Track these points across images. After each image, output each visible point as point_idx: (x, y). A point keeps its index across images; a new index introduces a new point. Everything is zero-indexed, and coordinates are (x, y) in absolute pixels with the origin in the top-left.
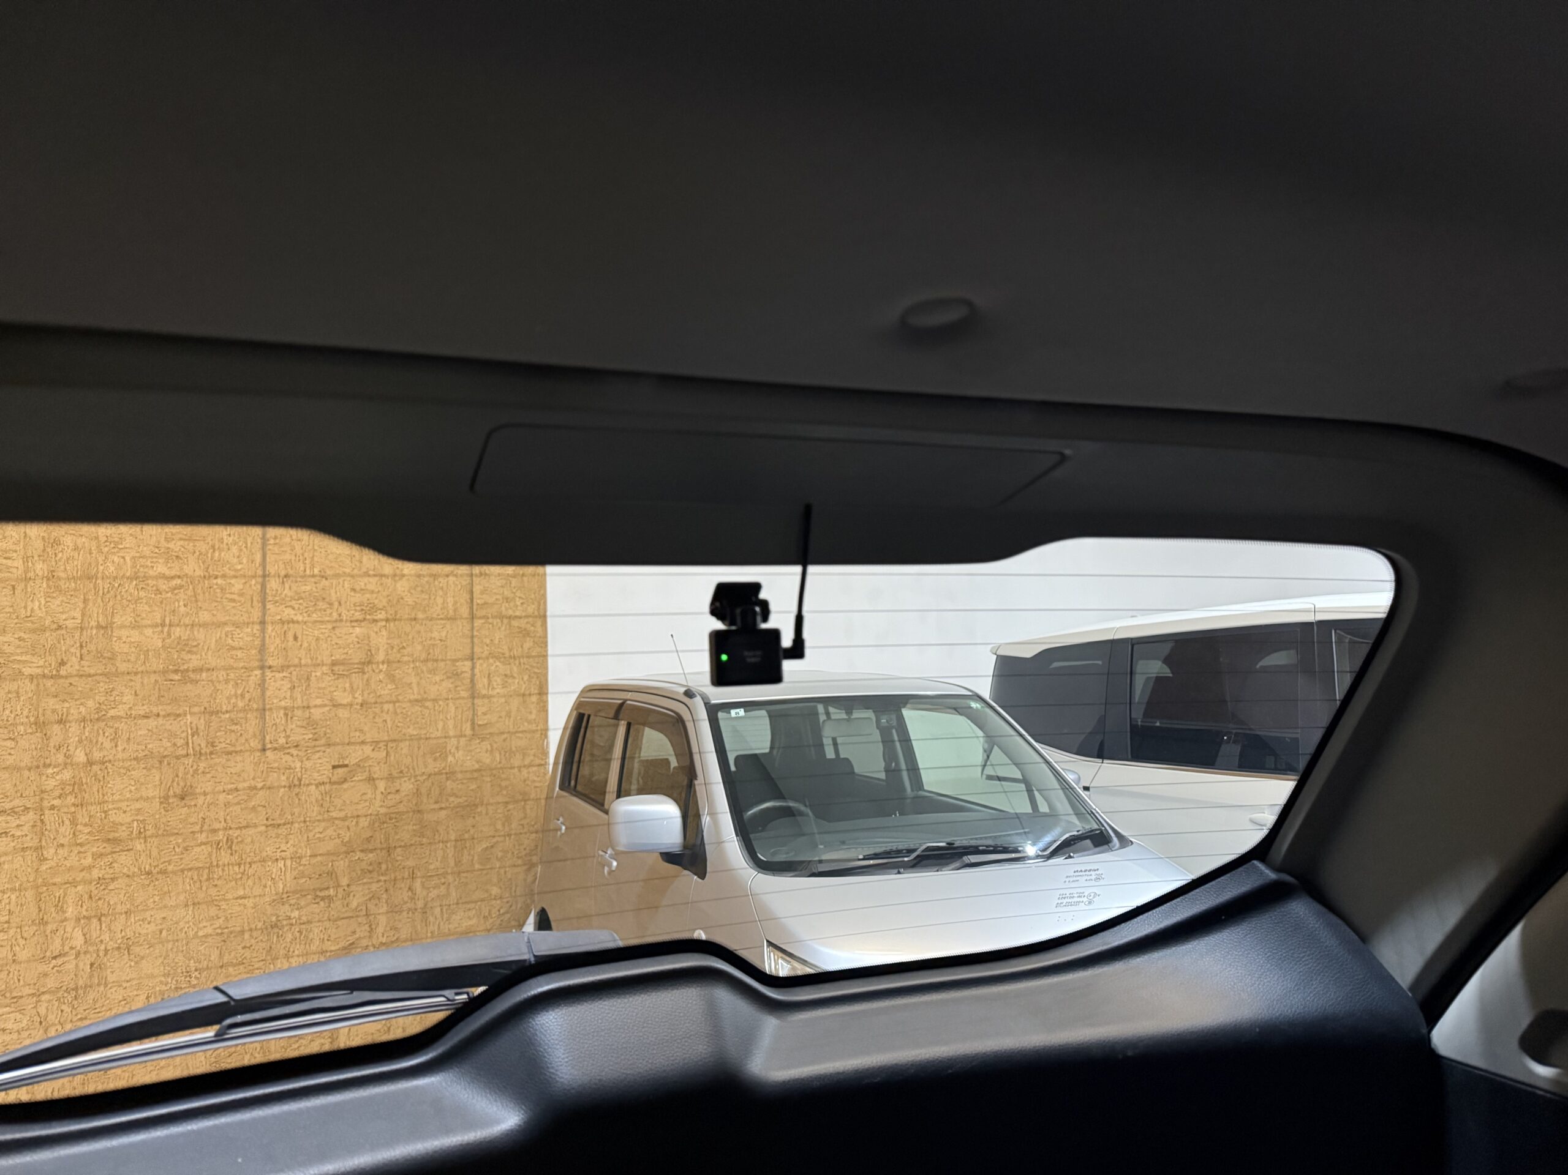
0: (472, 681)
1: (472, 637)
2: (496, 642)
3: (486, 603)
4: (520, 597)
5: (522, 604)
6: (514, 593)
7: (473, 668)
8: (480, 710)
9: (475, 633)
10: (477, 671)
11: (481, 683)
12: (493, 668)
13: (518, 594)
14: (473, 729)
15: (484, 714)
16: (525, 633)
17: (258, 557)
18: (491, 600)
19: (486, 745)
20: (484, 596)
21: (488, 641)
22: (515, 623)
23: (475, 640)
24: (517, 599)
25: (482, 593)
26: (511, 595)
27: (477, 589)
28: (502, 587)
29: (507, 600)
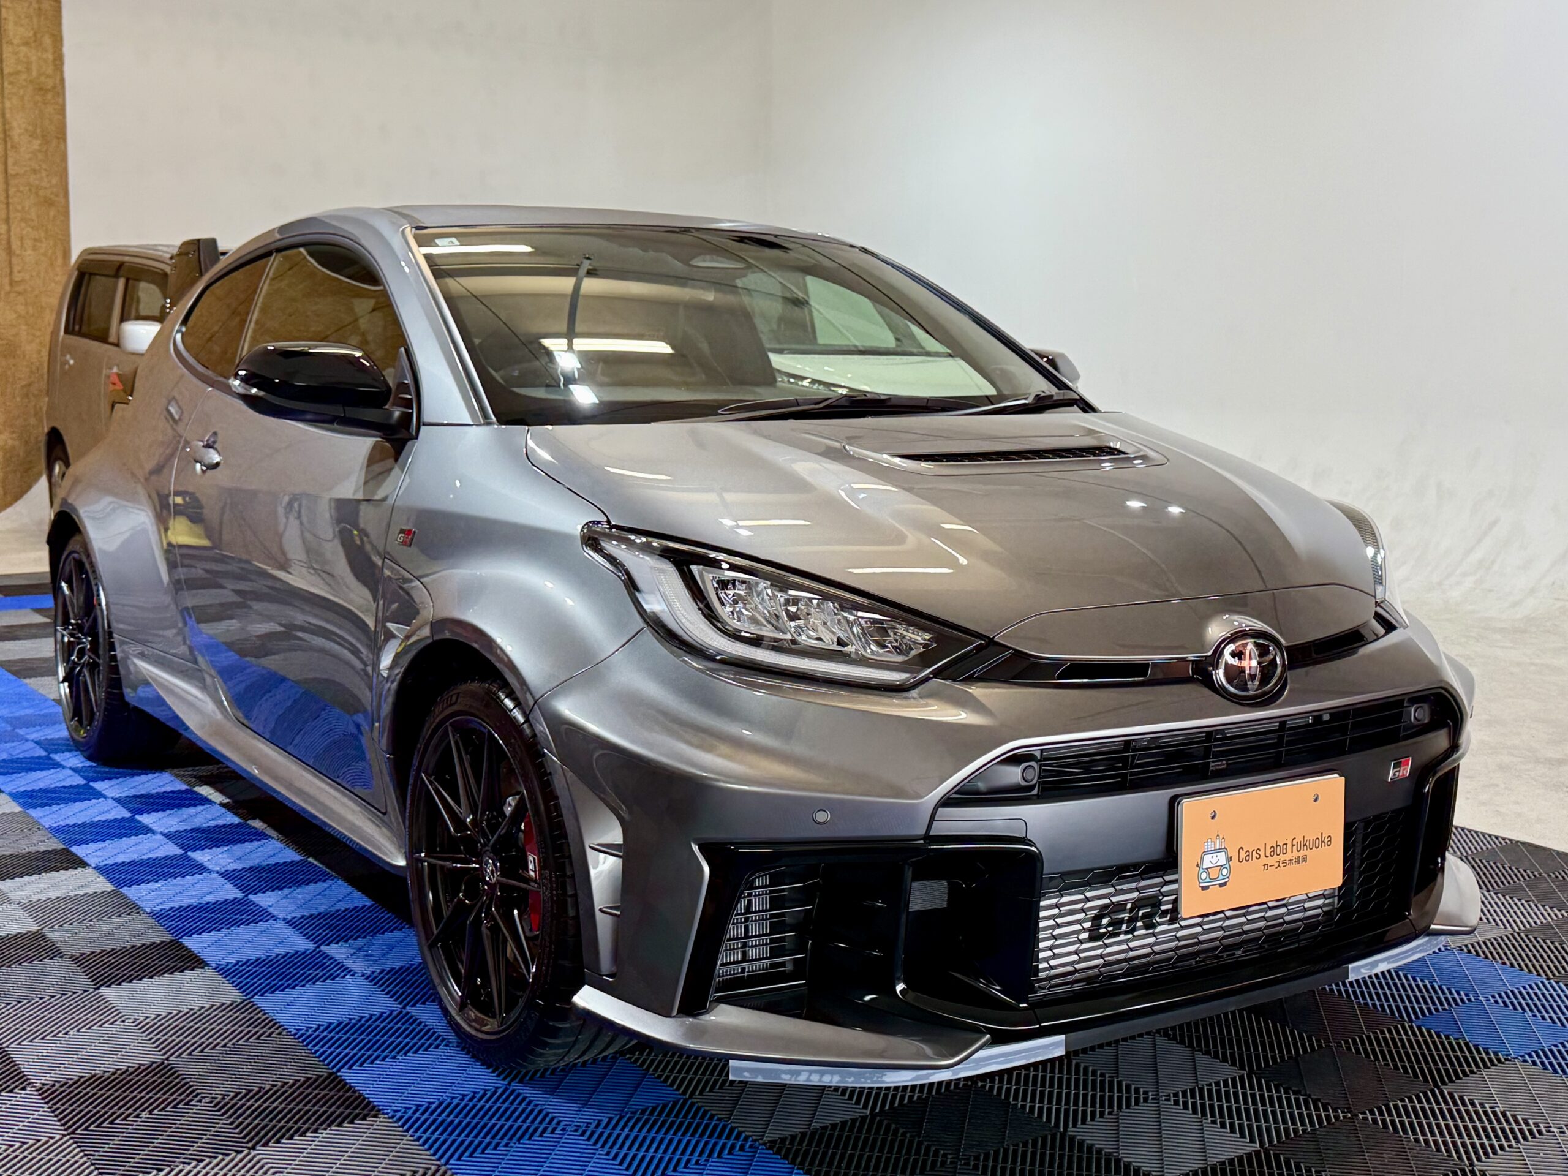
0: (9, 242)
1: (8, 204)
2: (27, 209)
3: (17, 174)
4: (46, 170)
5: (47, 176)
6: (40, 165)
7: (9, 231)
8: (16, 269)
9: (10, 200)
10: (12, 233)
11: (16, 245)
12: (24, 232)
13: (44, 166)
14: (12, 283)
15: (19, 272)
16: (49, 203)
18: (22, 171)
19: (21, 299)
20: (16, 168)
21: (19, 208)
22: (42, 193)
23: (11, 207)
24: (43, 171)
25: (15, 164)
26: (37, 168)
27: (10, 161)
28: (30, 159)
29: (34, 171)
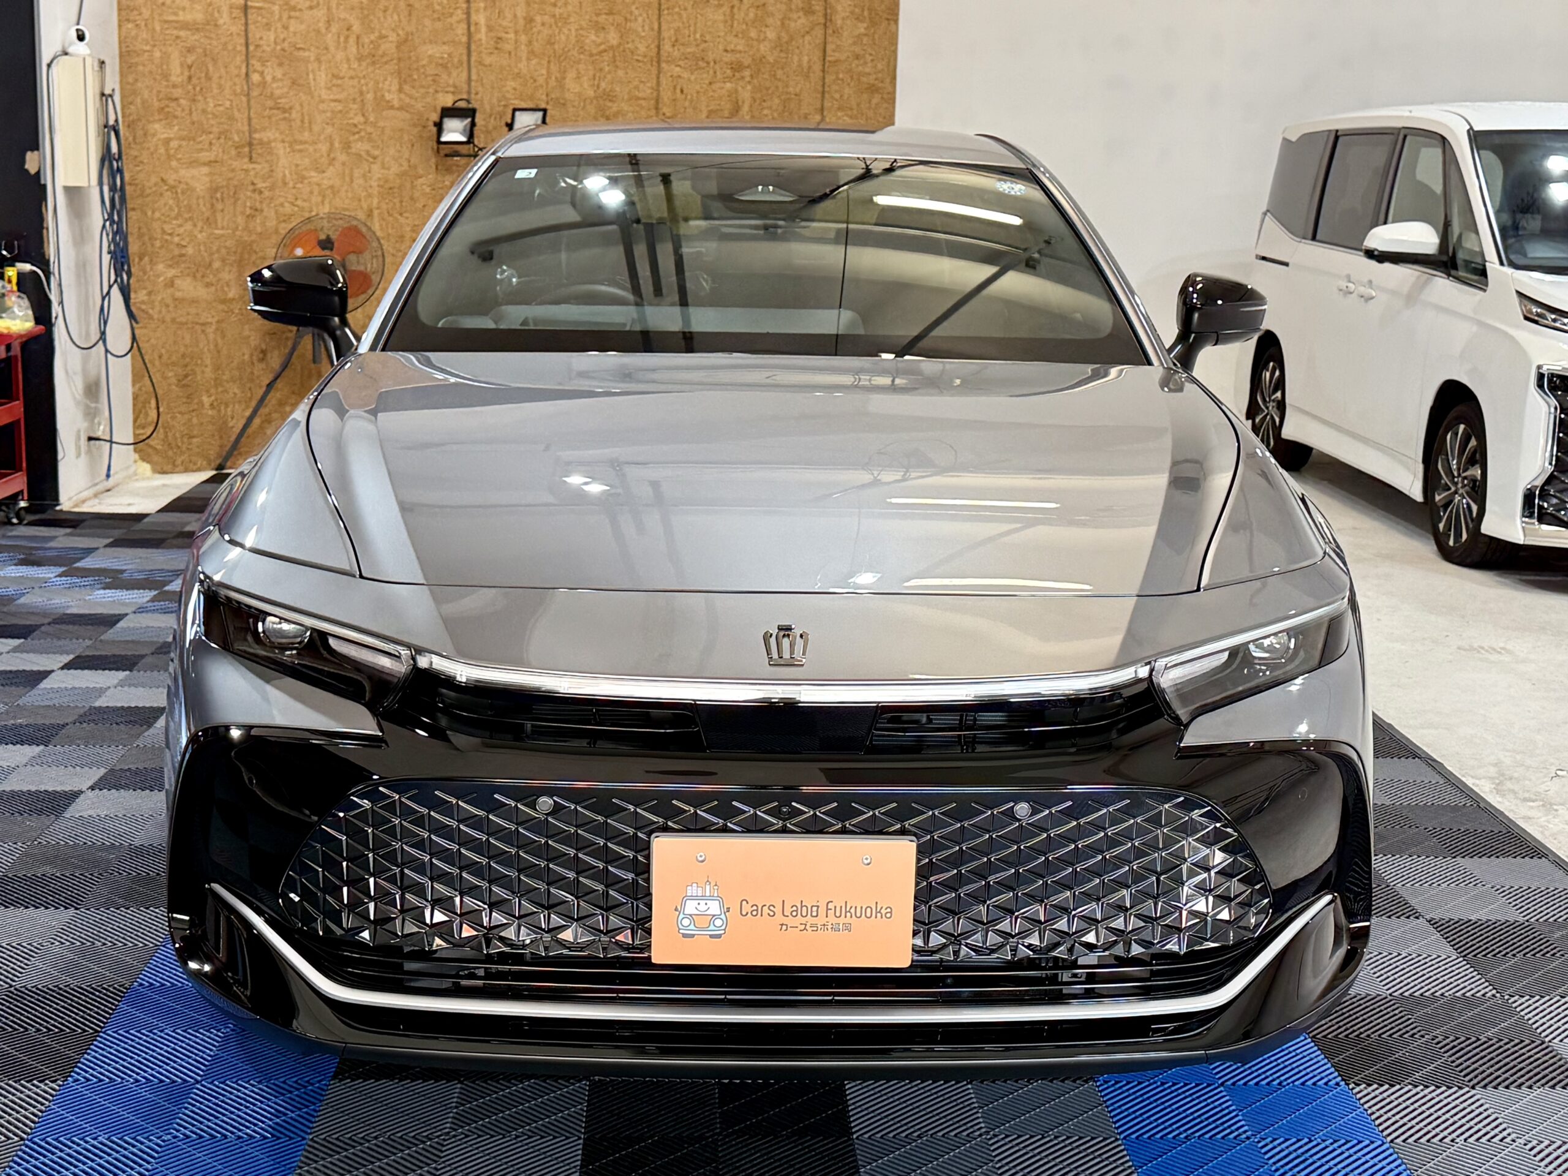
6: (864, 50)
17: (656, 27)
22: (864, 79)
28: (853, 44)
